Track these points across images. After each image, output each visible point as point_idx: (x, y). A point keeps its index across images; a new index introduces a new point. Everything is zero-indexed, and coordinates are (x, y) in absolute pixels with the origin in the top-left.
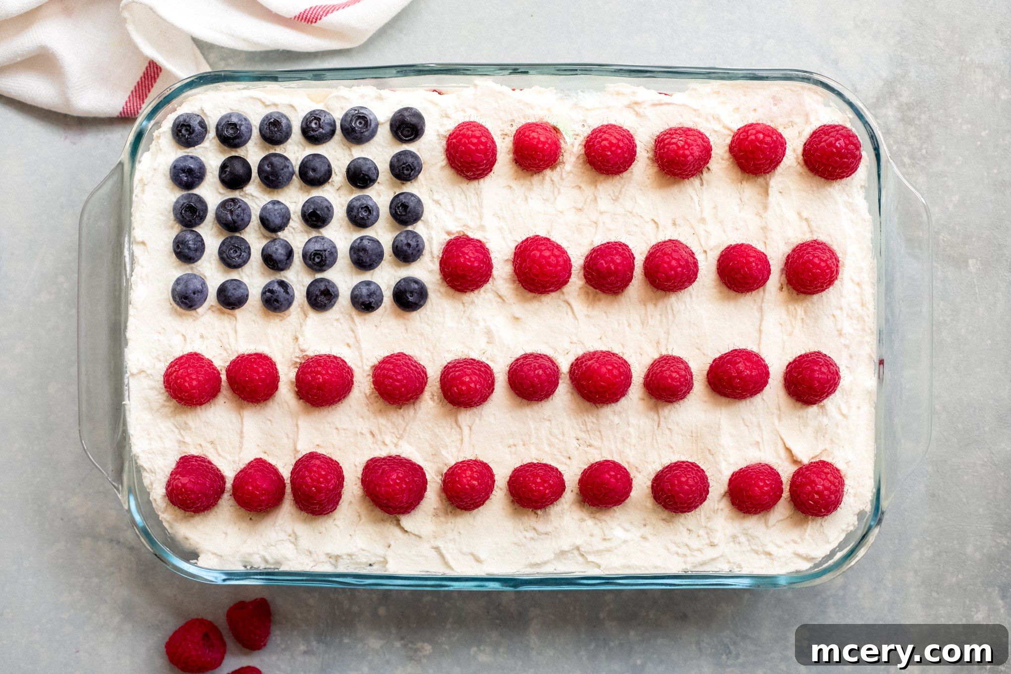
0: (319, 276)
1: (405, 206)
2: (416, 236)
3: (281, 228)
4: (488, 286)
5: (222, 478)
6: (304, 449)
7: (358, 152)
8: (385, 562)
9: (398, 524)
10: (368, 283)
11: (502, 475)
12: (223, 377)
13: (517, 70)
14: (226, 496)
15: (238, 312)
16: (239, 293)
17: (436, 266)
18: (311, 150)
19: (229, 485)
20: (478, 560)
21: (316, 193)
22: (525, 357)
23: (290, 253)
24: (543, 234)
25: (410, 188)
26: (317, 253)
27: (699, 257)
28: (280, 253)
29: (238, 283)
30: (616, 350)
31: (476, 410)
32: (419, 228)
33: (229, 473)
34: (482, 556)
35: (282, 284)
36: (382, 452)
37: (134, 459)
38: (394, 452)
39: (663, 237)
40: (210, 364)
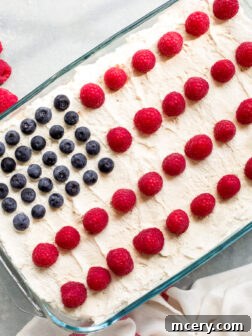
0: (67, 182)
1: (82, 133)
2: (93, 142)
3: (40, 174)
4: (133, 142)
5: (82, 285)
6: (106, 252)
7: (49, 125)
8: (166, 274)
9: (161, 256)
10: (88, 172)
11: (187, 210)
12: (56, 246)
13: (86, 57)
14: (88, 291)
15: (45, 217)
16: (40, 210)
17: (108, 149)
18: (31, 137)
19: (86, 286)
20: (200, 248)
21: (44, 152)
22: (166, 159)
23: (50, 181)
24: (140, 109)
25: (78, 125)
26: (60, 174)
27: (204, 78)
28: (46, 184)
29: (38, 206)
30: (198, 133)
31: (160, 192)
32: (92, 138)
33: (83, 281)
34: (201, 245)
35: (55, 195)
36: (136, 233)
37: (44, 301)
38: (141, 230)
39: (185, 80)
40: (48, 244)
